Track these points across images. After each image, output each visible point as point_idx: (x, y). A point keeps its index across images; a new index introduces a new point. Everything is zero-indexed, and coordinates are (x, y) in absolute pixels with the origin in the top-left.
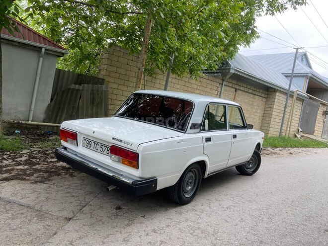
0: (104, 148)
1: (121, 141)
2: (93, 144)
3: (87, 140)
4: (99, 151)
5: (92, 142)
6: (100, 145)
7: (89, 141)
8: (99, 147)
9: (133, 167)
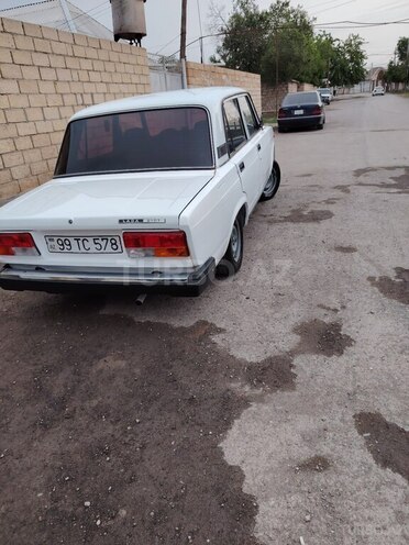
0: (103, 243)
1: (141, 221)
2: (74, 243)
3: (56, 239)
4: (93, 250)
5: (71, 240)
6: (91, 240)
7: (63, 239)
8: (90, 244)
9: (181, 255)
